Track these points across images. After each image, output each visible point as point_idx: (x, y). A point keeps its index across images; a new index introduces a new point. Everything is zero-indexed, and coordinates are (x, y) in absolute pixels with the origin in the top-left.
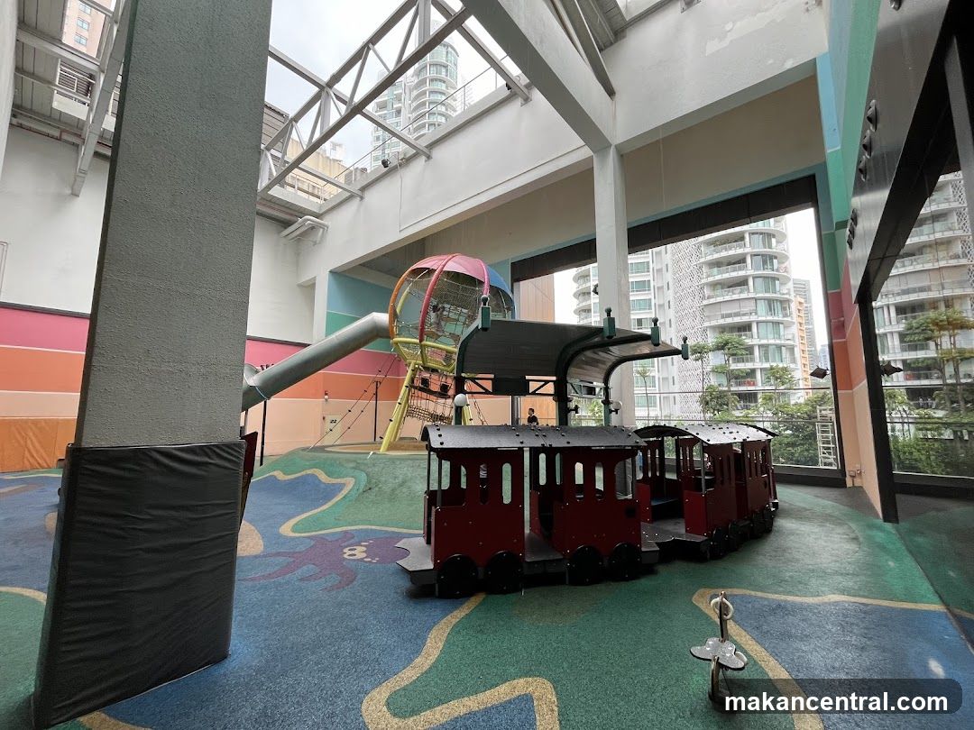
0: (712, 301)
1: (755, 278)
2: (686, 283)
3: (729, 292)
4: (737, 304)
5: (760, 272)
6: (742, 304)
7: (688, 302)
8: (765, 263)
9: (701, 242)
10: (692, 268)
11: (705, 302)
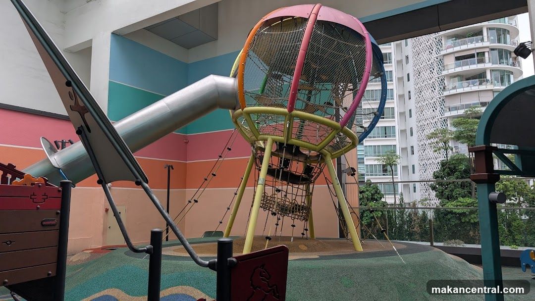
0: (453, 92)
1: (492, 71)
2: (426, 74)
3: (469, 83)
4: (476, 95)
5: (497, 66)
6: (482, 94)
7: (427, 94)
8: (501, 57)
9: (441, 36)
10: (432, 61)
11: (446, 93)
